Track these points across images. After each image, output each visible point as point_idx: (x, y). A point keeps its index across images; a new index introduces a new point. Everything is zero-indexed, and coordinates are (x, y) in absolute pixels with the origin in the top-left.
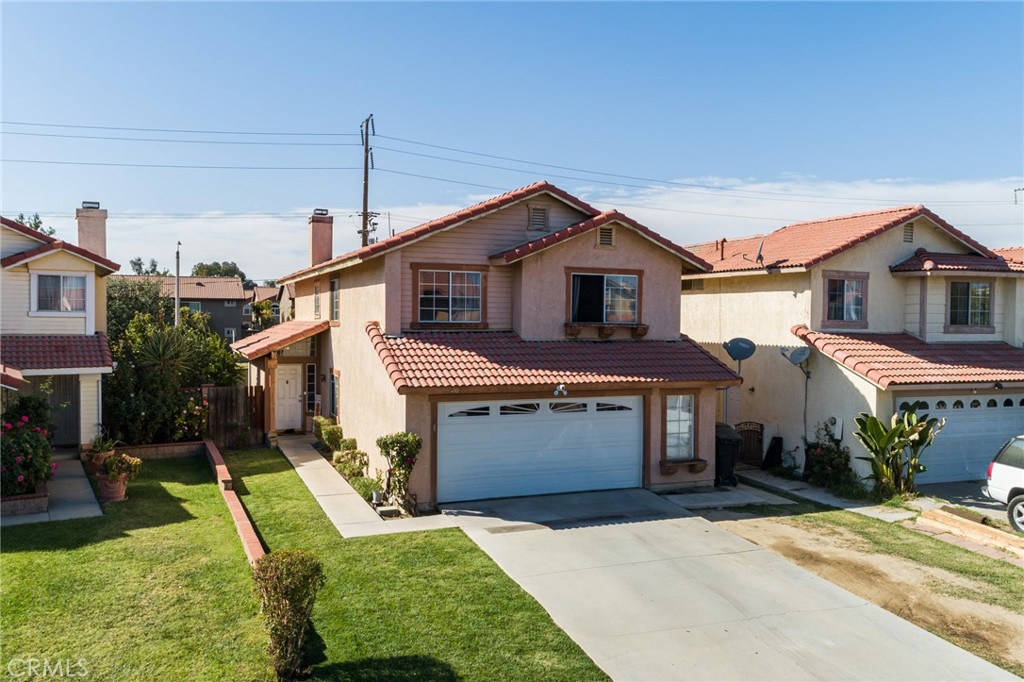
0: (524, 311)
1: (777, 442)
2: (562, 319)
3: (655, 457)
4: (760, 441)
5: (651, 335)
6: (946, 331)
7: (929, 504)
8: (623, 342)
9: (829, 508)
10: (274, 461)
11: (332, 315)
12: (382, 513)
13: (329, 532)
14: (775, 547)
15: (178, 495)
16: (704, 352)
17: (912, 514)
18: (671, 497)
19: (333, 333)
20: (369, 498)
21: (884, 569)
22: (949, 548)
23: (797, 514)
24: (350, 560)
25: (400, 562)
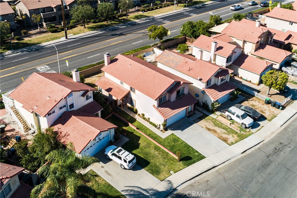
0: (171, 98)
3: (187, 112)
6: (220, 83)
7: (218, 113)
8: (182, 97)
9: (207, 116)
10: (130, 117)
11: (131, 90)
12: (161, 131)
13: (161, 137)
14: (205, 128)
15: (130, 131)
16: (192, 96)
17: (217, 116)
18: (190, 118)
19: (132, 93)
20: (156, 127)
21: (216, 130)
22: (221, 124)
23: (205, 118)
24: (169, 143)
25: (174, 142)
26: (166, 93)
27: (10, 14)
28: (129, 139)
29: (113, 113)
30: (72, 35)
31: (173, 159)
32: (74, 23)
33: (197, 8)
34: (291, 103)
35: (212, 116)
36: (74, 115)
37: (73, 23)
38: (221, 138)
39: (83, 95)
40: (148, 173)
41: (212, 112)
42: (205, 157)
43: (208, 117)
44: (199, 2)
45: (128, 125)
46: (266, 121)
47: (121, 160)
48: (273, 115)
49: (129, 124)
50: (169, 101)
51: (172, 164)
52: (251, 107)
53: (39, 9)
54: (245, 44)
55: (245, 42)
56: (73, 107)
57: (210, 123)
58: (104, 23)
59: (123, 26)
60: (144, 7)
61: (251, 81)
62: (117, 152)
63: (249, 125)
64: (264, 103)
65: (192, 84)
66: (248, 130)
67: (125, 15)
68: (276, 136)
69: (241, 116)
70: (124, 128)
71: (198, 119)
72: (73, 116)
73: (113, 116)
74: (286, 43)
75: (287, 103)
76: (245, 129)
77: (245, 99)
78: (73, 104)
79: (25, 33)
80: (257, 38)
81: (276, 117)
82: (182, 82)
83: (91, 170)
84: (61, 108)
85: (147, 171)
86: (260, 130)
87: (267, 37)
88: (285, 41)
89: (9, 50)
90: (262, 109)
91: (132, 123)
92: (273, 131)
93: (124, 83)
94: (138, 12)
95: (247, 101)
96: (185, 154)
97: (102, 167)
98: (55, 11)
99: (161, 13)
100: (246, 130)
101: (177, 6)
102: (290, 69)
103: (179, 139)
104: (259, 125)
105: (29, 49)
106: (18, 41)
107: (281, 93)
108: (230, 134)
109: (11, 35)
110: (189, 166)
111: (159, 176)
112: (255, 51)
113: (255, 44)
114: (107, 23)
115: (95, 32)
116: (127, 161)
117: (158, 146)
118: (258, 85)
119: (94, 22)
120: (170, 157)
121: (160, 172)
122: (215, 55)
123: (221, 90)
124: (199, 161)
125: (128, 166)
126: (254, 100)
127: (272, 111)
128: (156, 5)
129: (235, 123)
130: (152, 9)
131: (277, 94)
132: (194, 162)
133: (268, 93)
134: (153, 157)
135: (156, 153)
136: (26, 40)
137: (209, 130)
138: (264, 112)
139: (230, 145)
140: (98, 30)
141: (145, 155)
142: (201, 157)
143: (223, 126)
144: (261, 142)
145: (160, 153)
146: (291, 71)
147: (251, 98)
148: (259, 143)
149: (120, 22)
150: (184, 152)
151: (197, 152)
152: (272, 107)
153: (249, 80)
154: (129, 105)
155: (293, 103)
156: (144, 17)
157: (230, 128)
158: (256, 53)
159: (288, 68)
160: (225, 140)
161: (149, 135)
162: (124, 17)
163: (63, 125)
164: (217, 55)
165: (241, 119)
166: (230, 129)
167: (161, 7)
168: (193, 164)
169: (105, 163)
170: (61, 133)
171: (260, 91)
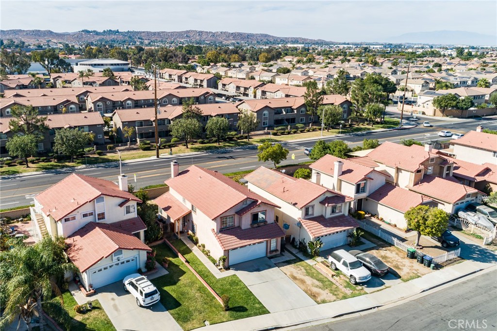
0: (243, 223)
1: (294, 239)
2: (250, 223)
3: (269, 250)
4: (290, 239)
5: (268, 223)
6: (331, 215)
7: (320, 259)
8: (262, 226)
9: (301, 260)
10: (185, 247)
11: (193, 210)
12: (219, 269)
13: (214, 277)
14: (290, 275)
15: (175, 263)
16: (279, 227)
17: (316, 263)
18: (272, 260)
19: (193, 213)
20: (215, 264)
21: (306, 281)
22: (319, 273)
23: (295, 263)
24: (222, 285)
25: (230, 286)
26: (234, 215)
27: (98, 125)
28: (168, 273)
29: (165, 240)
30: (167, 154)
31: (217, 306)
32: (175, 141)
33: (357, 135)
34: (457, 262)
35: (309, 262)
36: (100, 228)
37: (173, 142)
38: (309, 292)
39: (121, 205)
40: (171, 317)
41: (311, 257)
42: (269, 313)
43: (303, 262)
44: (364, 129)
45: (177, 256)
46: (399, 280)
47: (137, 290)
48: (414, 275)
49: (179, 255)
50: (239, 227)
51: (213, 312)
52: (380, 259)
53: (135, 121)
54: (400, 173)
55: (398, 170)
56: (104, 218)
57: (301, 270)
58: (215, 144)
59: (239, 149)
60: (277, 130)
61: (396, 226)
62: (136, 280)
63: (361, 279)
64: (406, 256)
65: (280, 208)
66: (359, 287)
67: (246, 138)
68: (405, 304)
69: (349, 263)
70: (171, 259)
71: (284, 262)
72: (97, 228)
73: (164, 244)
74: (478, 181)
75: (449, 262)
76: (355, 286)
77: (375, 247)
78: (104, 213)
79: (110, 148)
80: (418, 165)
81: (420, 278)
82: (260, 201)
83: (97, 300)
84: (85, 215)
85: (172, 314)
86: (380, 292)
87: (441, 167)
88: (476, 178)
89: (84, 164)
90: (399, 264)
91: (183, 254)
92: (404, 295)
93: (186, 201)
94: (266, 136)
95: (377, 250)
96: (239, 302)
97: (113, 299)
98: (154, 125)
99: (300, 138)
100: (357, 288)
101: (328, 131)
102: (473, 215)
103: (240, 283)
104: (383, 284)
105: (107, 165)
106: (98, 156)
107: (444, 246)
108: (327, 288)
109: (93, 149)
110: (237, 319)
111: (185, 325)
112: (414, 185)
113: (414, 174)
114: (219, 144)
115: (199, 153)
116: (144, 293)
117: (204, 287)
118: (406, 231)
119: (202, 143)
120: (215, 303)
121: (189, 320)
122: (340, 181)
123: (328, 225)
124: (257, 315)
125: (144, 301)
126: (389, 250)
127: (416, 269)
128: (297, 128)
129: (341, 276)
130: (289, 133)
131: (436, 247)
132: (248, 316)
133: (416, 242)
134: (190, 299)
135: (197, 294)
136: (109, 156)
137: (295, 278)
138: (399, 269)
139: (319, 304)
140: (203, 151)
141: (180, 295)
142: (263, 311)
143: (320, 276)
144: (374, 308)
145: (202, 296)
146: (473, 218)
147: (385, 247)
148: (371, 308)
149: (237, 144)
150: (239, 301)
151: (260, 303)
152: (419, 263)
153: (393, 223)
154: (190, 232)
155: (460, 262)
156: (273, 142)
157: (329, 281)
158: (416, 188)
159: (469, 213)
160: (314, 296)
161: (199, 273)
162: (245, 140)
163: (81, 237)
164: (343, 182)
165: (349, 268)
166: (330, 283)
167: (302, 132)
168: (246, 317)
169: (119, 295)
170: (75, 246)
171: (407, 240)
